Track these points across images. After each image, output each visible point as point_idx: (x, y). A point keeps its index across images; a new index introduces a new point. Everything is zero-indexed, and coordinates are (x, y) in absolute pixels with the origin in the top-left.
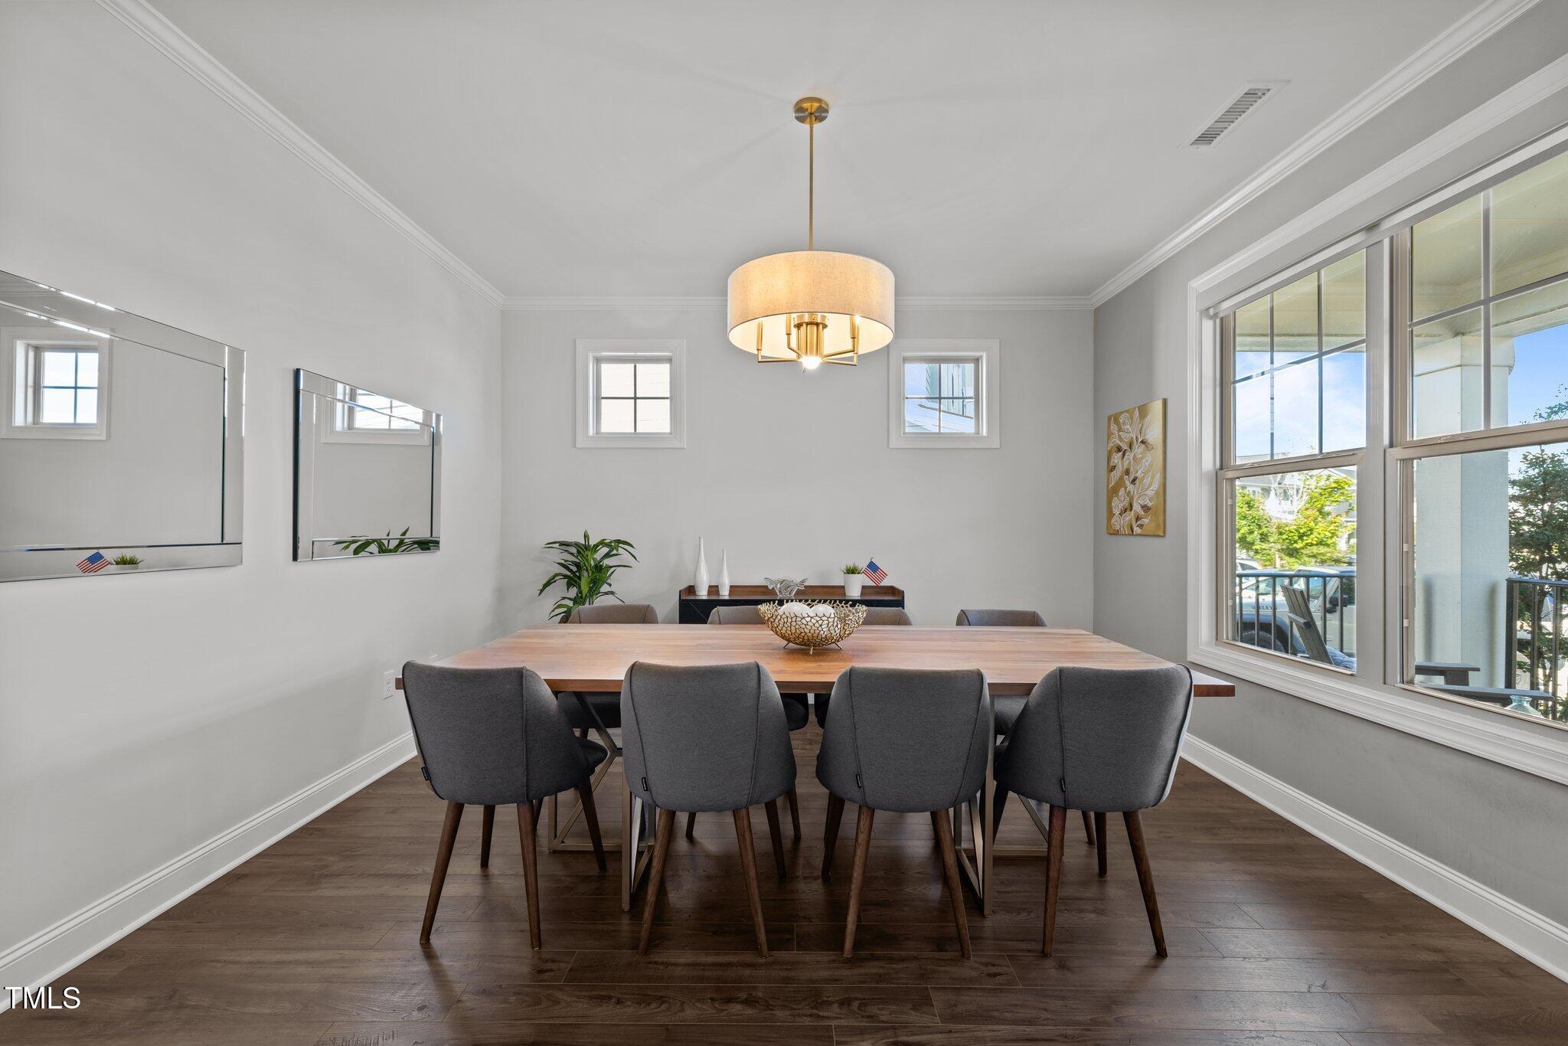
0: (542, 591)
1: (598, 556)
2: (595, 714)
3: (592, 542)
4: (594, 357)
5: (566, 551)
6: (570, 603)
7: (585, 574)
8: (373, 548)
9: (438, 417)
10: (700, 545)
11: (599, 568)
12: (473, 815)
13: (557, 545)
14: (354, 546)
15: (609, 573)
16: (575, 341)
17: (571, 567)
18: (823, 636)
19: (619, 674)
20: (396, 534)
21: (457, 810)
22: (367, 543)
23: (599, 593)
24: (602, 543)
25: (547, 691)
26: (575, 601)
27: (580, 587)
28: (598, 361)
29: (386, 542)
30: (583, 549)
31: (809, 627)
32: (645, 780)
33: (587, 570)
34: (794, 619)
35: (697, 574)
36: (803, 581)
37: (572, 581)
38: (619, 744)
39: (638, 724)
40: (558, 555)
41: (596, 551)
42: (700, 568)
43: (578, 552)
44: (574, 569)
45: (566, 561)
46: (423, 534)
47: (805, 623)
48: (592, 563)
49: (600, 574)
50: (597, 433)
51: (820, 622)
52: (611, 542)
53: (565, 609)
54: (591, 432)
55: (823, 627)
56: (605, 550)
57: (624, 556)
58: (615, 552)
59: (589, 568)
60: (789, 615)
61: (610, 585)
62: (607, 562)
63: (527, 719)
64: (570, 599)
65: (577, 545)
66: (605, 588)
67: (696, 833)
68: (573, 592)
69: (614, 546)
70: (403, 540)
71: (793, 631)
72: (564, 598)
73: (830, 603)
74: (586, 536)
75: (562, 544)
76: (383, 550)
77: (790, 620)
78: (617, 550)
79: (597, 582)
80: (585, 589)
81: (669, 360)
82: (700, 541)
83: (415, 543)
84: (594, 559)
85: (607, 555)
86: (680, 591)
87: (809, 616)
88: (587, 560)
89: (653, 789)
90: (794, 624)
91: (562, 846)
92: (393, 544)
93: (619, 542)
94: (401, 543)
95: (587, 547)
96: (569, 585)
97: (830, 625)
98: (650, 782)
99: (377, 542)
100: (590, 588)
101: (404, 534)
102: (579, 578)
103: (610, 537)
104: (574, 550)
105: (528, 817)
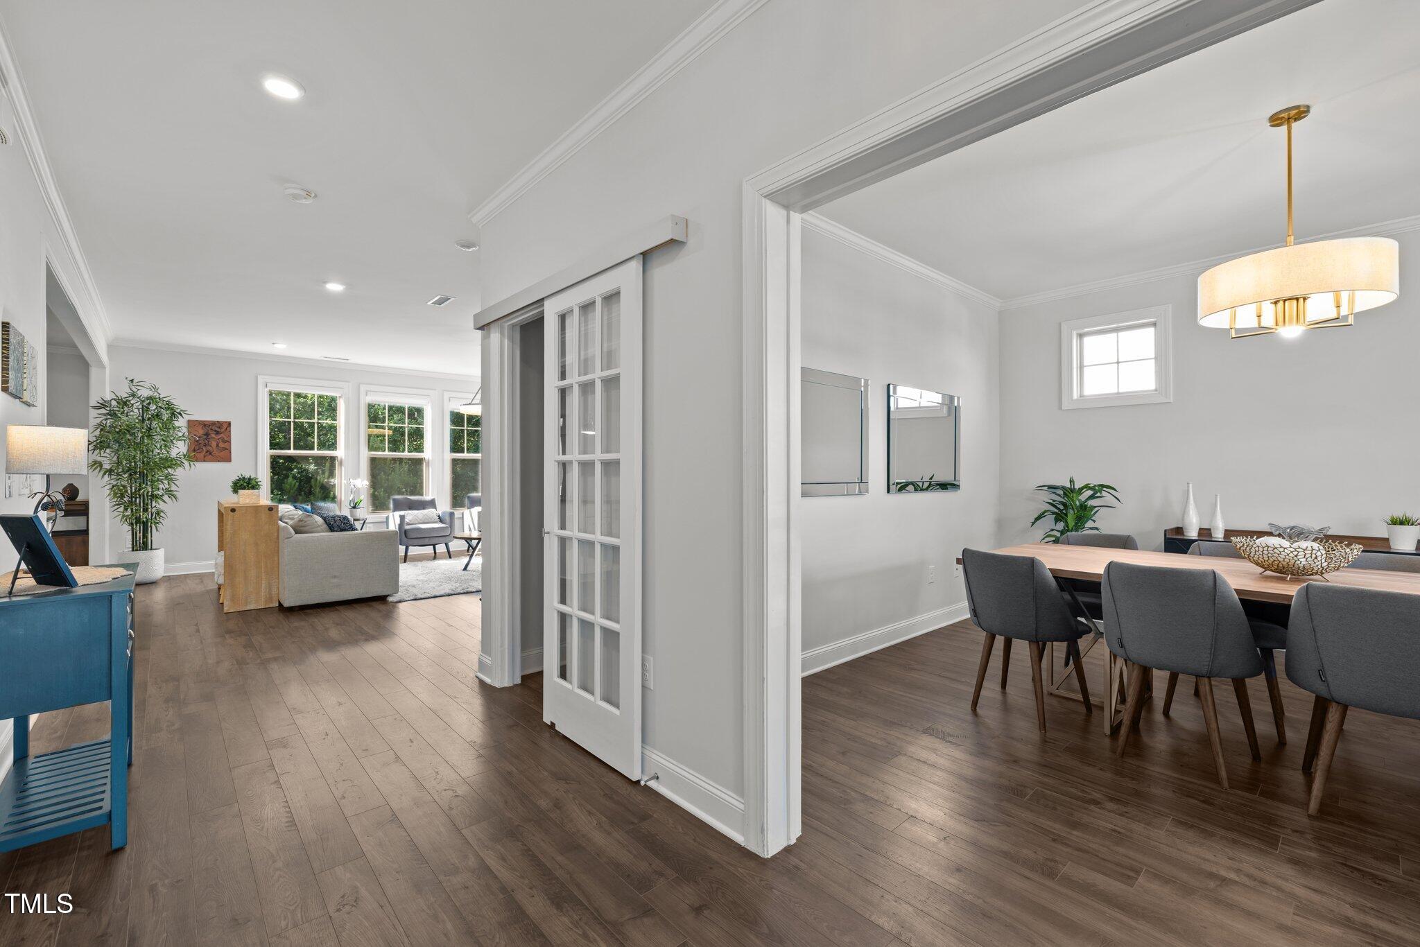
0: (1033, 523)
1: (1083, 497)
2: (1083, 606)
3: (1077, 486)
4: (1077, 334)
5: (1054, 493)
6: (1058, 534)
7: (1071, 511)
8: (911, 488)
9: (959, 398)
10: (1188, 490)
11: (1083, 507)
12: (1000, 641)
13: (1046, 488)
14: (899, 486)
15: (1092, 513)
16: (1060, 324)
17: (1059, 506)
18: (1301, 565)
19: (1100, 570)
20: (926, 478)
21: (992, 638)
22: (907, 485)
23: (1084, 528)
24: (1087, 487)
25: (1050, 574)
26: (1062, 533)
27: (1066, 522)
28: (1081, 336)
29: (920, 484)
30: (1069, 492)
31: (1283, 557)
32: (1120, 640)
33: (1073, 509)
34: (1266, 549)
35: (1185, 517)
36: (1323, 529)
37: (1059, 517)
38: (1102, 630)
39: (1114, 601)
40: (1047, 496)
41: (1080, 494)
42: (1189, 511)
43: (1065, 493)
44: (1061, 507)
45: (1054, 501)
46: (948, 478)
47: (1279, 552)
48: (1078, 503)
49: (1084, 513)
50: (1080, 397)
51: (1296, 553)
52: (1095, 486)
53: (1054, 539)
54: (1075, 396)
55: (1299, 557)
56: (1090, 493)
57: (1107, 498)
58: (1099, 494)
59: (1074, 507)
60: (1260, 545)
61: (1094, 521)
62: (1091, 503)
63: (1036, 589)
64: (1058, 531)
65: (1063, 488)
66: (1089, 524)
67: (1172, 713)
68: (1061, 526)
69: (1098, 490)
70: (930, 482)
71: (1266, 559)
72: (1052, 530)
73: (1321, 542)
74: (1072, 481)
75: (1050, 487)
76: (917, 488)
77: (1261, 549)
78: (1101, 493)
79: (1081, 520)
80: (1071, 523)
81: (1154, 324)
82: (1188, 487)
83: (938, 484)
84: (1079, 500)
85: (1092, 497)
86: (1165, 531)
87: (1281, 547)
88: (1073, 501)
89: (1127, 647)
90: (1265, 552)
91: (1056, 692)
92: (926, 485)
93: (1103, 486)
94: (930, 485)
95: (1072, 490)
96: (1057, 520)
97: (1307, 556)
98: (1125, 641)
99: (913, 485)
100: (1076, 524)
101: (931, 478)
102: (1066, 515)
103: (1094, 482)
104: (1061, 492)
105: (1036, 652)
